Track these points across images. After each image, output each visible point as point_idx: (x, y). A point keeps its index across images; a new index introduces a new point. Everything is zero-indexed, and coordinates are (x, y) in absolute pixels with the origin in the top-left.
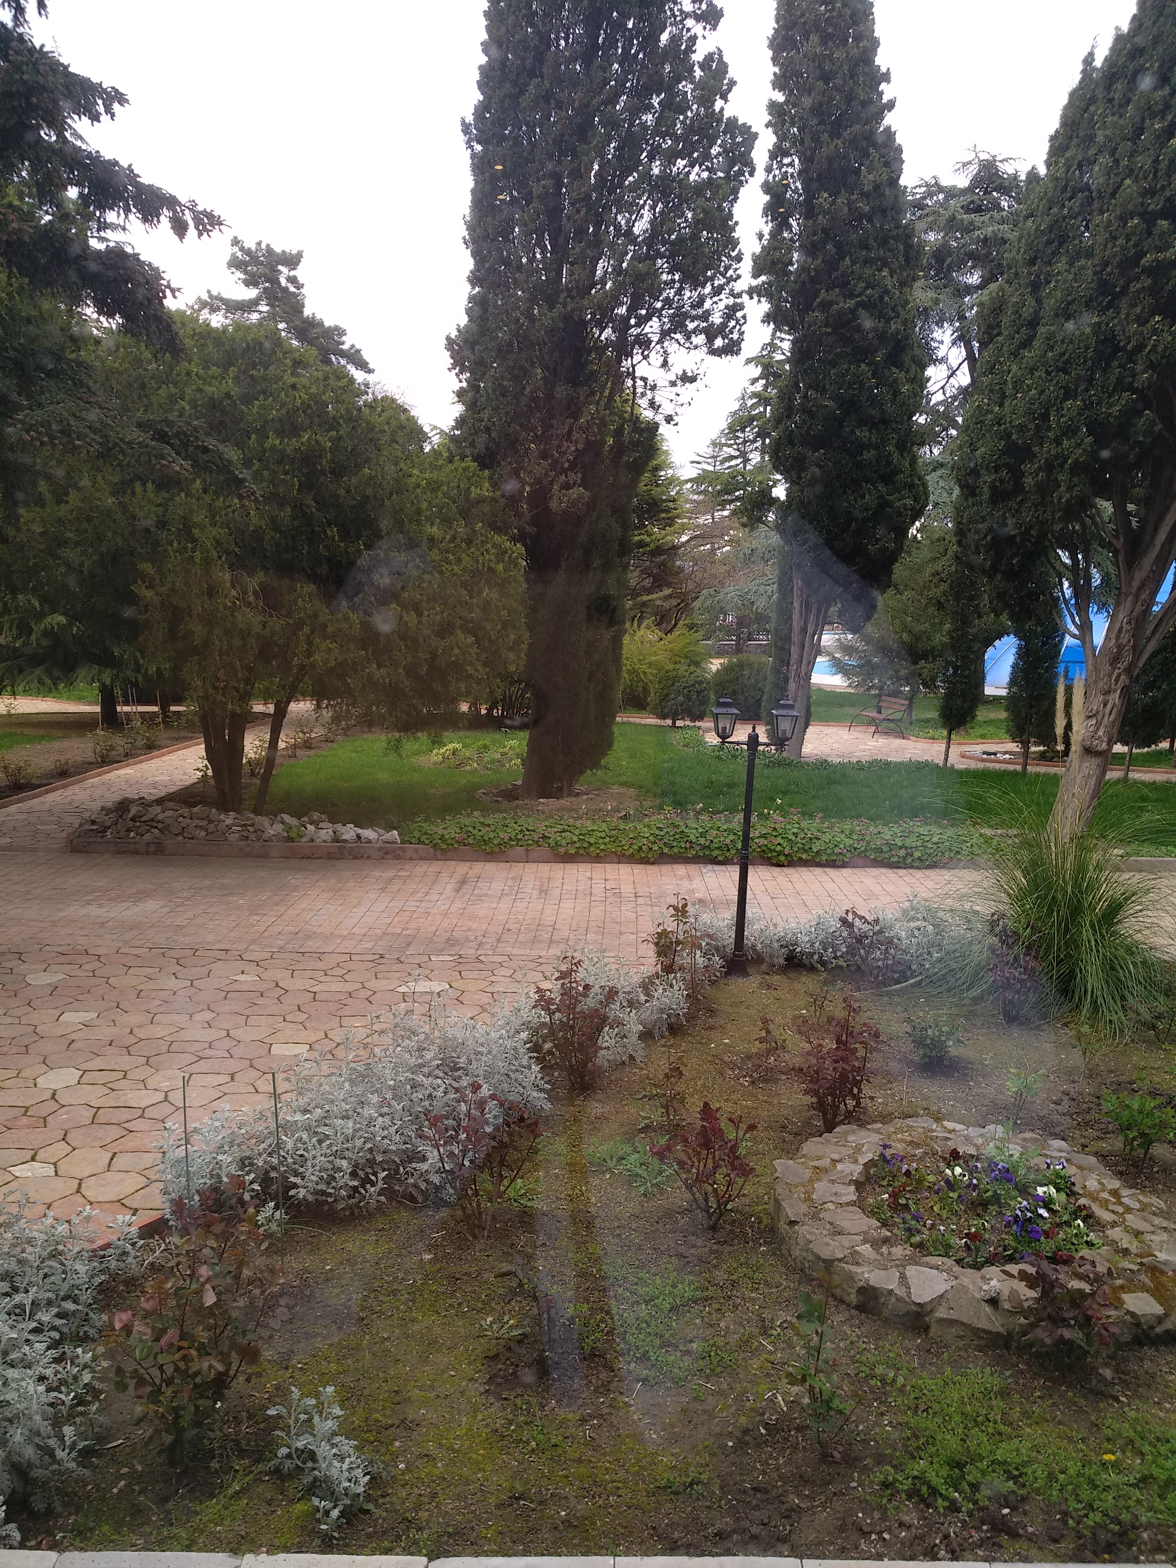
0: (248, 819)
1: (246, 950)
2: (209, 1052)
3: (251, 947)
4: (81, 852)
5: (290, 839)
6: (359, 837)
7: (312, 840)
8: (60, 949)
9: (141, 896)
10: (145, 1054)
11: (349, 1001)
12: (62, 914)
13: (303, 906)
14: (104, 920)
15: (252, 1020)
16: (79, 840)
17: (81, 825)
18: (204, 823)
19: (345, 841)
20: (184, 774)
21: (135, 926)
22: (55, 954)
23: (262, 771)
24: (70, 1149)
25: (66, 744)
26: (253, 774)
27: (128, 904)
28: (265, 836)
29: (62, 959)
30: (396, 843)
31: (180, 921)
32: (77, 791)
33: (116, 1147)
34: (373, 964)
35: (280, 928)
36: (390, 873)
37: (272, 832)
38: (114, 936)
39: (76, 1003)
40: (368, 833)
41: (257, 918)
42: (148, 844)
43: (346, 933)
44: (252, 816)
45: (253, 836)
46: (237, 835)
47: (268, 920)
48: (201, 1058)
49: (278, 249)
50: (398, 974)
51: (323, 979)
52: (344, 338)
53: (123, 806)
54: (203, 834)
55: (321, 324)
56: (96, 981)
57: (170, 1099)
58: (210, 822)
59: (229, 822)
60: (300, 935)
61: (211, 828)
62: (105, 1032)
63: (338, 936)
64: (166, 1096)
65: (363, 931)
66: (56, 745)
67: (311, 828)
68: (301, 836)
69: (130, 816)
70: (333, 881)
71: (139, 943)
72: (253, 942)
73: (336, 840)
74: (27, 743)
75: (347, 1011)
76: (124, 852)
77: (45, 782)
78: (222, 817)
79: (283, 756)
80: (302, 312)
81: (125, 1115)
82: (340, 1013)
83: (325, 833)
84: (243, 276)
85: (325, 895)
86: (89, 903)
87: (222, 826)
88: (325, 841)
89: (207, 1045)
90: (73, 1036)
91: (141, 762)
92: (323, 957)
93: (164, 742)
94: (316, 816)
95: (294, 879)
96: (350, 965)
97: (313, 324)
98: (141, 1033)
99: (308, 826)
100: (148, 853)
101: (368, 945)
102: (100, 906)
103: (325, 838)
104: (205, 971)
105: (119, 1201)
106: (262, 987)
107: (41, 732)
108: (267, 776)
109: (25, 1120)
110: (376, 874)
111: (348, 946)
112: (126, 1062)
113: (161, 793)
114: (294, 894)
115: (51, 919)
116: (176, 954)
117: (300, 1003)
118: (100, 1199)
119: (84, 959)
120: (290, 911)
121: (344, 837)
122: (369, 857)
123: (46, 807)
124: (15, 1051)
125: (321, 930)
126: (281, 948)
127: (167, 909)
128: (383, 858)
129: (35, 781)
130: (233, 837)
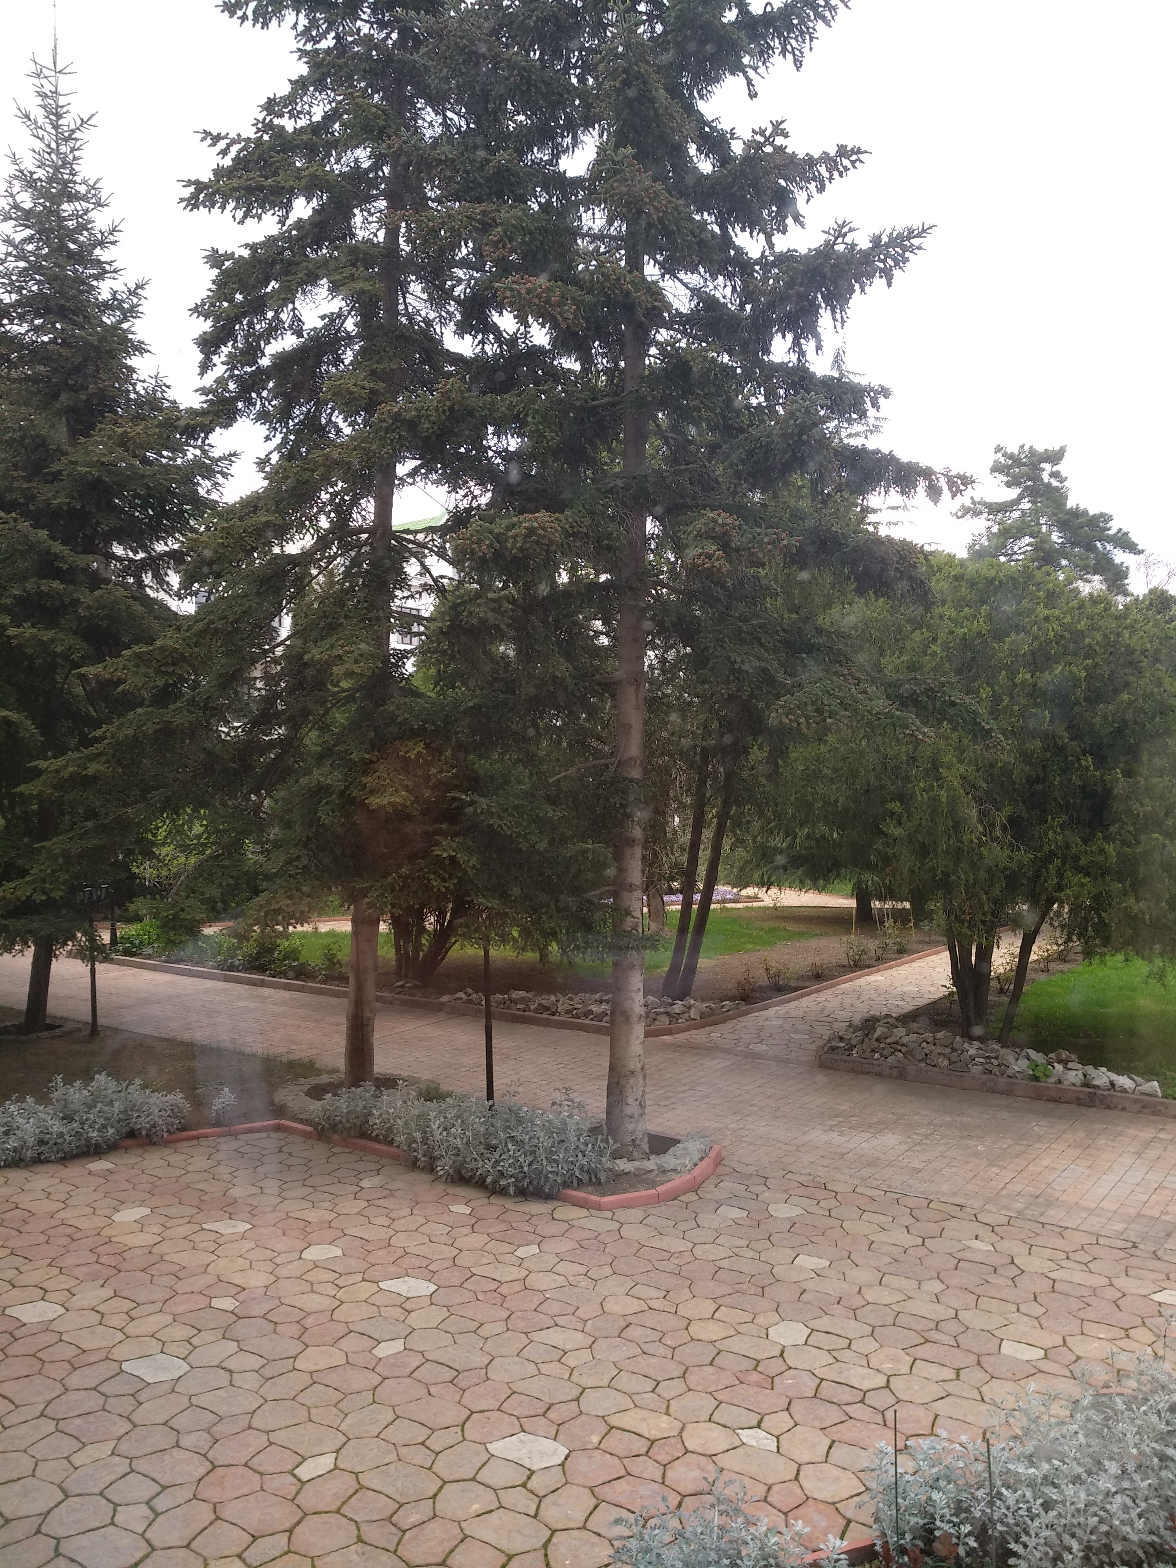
0: (992, 1051)
1: (982, 1210)
2: (934, 1335)
3: (987, 1207)
4: (828, 1068)
5: (1036, 1079)
6: (1112, 1084)
7: (1060, 1082)
8: (801, 1179)
9: (880, 1127)
10: (872, 1323)
11: (1092, 1300)
12: (805, 1138)
13: (1045, 1163)
14: (844, 1151)
15: (984, 1302)
16: (827, 1055)
17: (829, 1040)
18: (948, 1051)
19: (1096, 1087)
20: (933, 985)
21: (873, 1162)
22: (795, 1184)
23: (1012, 987)
24: (791, 1423)
25: (824, 942)
26: (1002, 991)
27: (869, 1135)
28: (1010, 1071)
29: (802, 1191)
30: (1156, 1096)
31: (917, 1164)
32: (829, 997)
33: (836, 1433)
34: (1122, 1254)
35: (1019, 1188)
36: (1147, 1134)
37: (1017, 1069)
38: (853, 1171)
39: (811, 1246)
40: (1123, 1081)
41: (995, 1170)
42: (891, 1067)
43: (1093, 1205)
44: (996, 1047)
45: (996, 1071)
46: (980, 1068)
47: (1007, 1175)
48: (927, 1341)
49: (1040, 449)
50: (1154, 1276)
51: (1065, 1263)
52: (1110, 524)
53: (870, 1023)
54: (946, 1063)
55: (1085, 513)
56: (830, 1222)
57: (892, 1386)
58: (954, 1050)
59: (972, 1052)
60: (1040, 1200)
61: (954, 1057)
62: (834, 1286)
63: (1085, 1209)
64: (888, 1381)
65: (1115, 1207)
66: (814, 943)
67: (1059, 1067)
68: (1047, 1076)
69: (876, 1036)
70: (1081, 1134)
71: (875, 1183)
72: (989, 1201)
73: (1086, 1084)
74: (789, 940)
75: (1089, 1314)
76: (868, 1073)
77: (802, 984)
78: (966, 1045)
79: (1035, 970)
80: (1065, 504)
81: (846, 1395)
82: (1081, 1314)
83: (1074, 1075)
84: (1006, 479)
85: (1071, 1152)
86: (831, 1128)
87: (965, 1056)
88: (1074, 1085)
89: (933, 1326)
90: (805, 1285)
91: (891, 967)
92: (1066, 1233)
93: (915, 947)
94: (1064, 1054)
95: (1039, 1127)
96: (1098, 1251)
97: (1077, 513)
98: (871, 1295)
99: (1056, 1064)
100: (890, 1076)
101: (1120, 1227)
102: (841, 1134)
103: (1073, 1080)
104: (937, 1228)
105: (834, 1503)
106: (997, 1260)
107: (802, 928)
108: (1017, 995)
109: (755, 1377)
110: (1132, 1132)
111: (1094, 1223)
112: (852, 1328)
113: (907, 1007)
114: (1037, 1145)
115: (795, 1142)
116: (911, 1202)
117: (1038, 1291)
118: (816, 1496)
119: (821, 1194)
120: (1031, 1168)
121: (1095, 1082)
122: (1124, 1109)
123: (800, 1013)
124: (752, 1291)
125: (1064, 1197)
126: (1020, 1213)
127: (904, 1147)
128: (1140, 1112)
129: (793, 984)
130: (976, 1070)
